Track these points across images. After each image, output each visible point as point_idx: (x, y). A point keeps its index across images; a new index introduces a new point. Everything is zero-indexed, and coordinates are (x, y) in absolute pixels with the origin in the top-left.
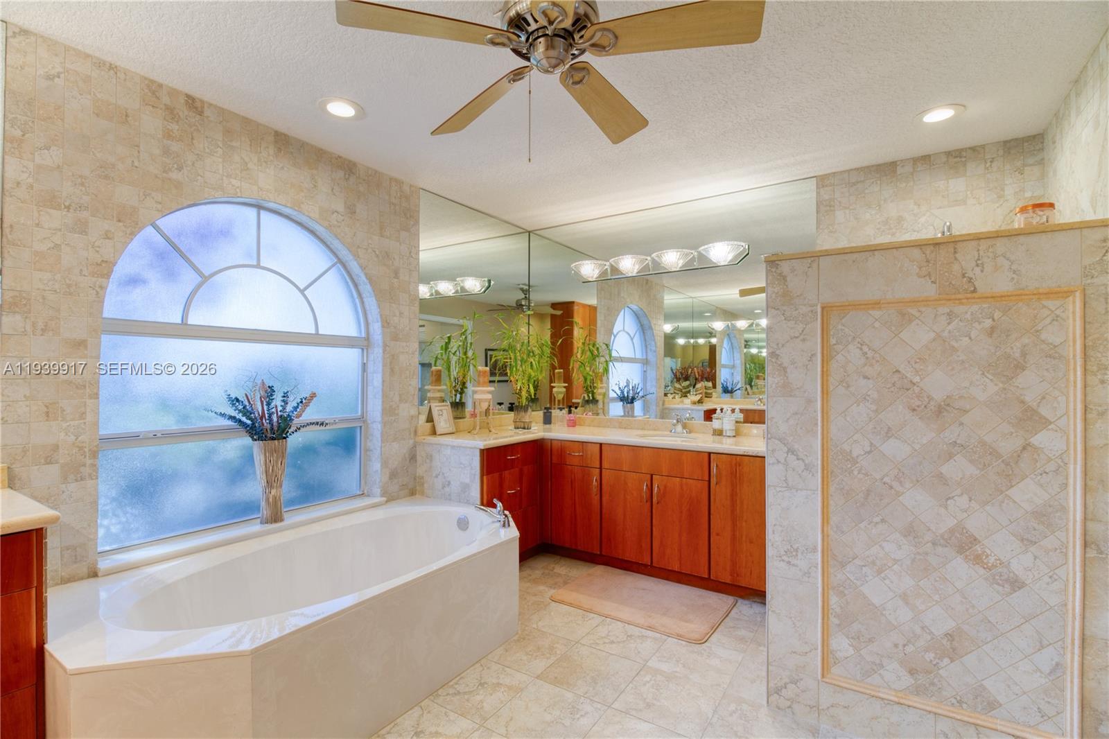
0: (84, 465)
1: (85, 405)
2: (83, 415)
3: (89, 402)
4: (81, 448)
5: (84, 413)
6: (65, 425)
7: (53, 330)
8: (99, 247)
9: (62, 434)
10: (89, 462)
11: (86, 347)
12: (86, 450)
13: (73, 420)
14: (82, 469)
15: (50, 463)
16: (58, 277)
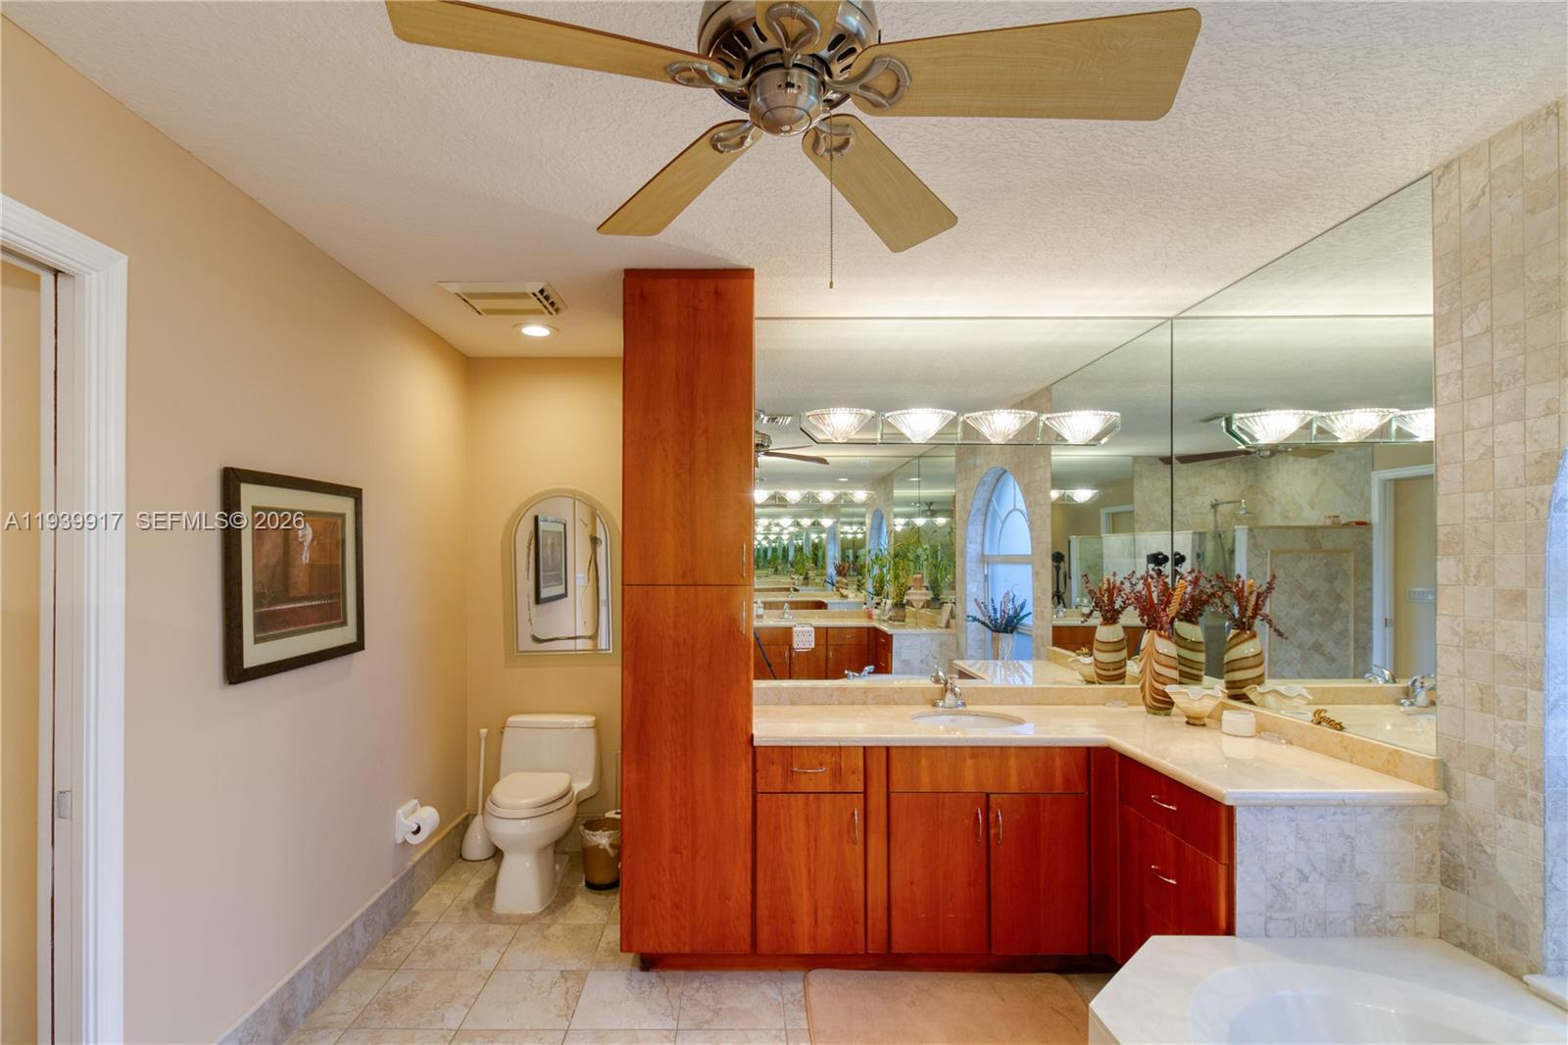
0: (1524, 796)
1: (1526, 698)
2: (1522, 714)
3: (1531, 693)
4: (1521, 767)
5: (1523, 711)
6: (1501, 724)
7: (1486, 577)
8: (1538, 432)
9: (1498, 736)
10: (1531, 793)
11: (1525, 602)
12: (1527, 772)
13: (1510, 719)
14: (1522, 801)
15: (1484, 775)
16: (1490, 497)
